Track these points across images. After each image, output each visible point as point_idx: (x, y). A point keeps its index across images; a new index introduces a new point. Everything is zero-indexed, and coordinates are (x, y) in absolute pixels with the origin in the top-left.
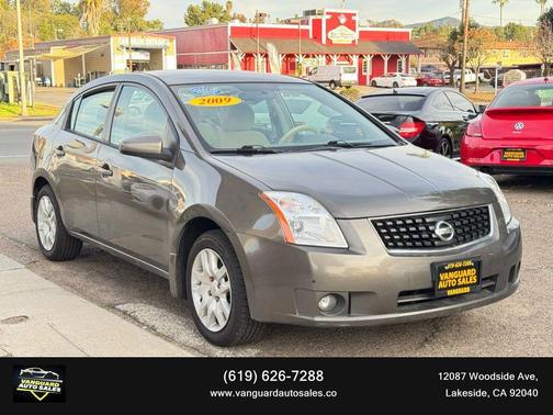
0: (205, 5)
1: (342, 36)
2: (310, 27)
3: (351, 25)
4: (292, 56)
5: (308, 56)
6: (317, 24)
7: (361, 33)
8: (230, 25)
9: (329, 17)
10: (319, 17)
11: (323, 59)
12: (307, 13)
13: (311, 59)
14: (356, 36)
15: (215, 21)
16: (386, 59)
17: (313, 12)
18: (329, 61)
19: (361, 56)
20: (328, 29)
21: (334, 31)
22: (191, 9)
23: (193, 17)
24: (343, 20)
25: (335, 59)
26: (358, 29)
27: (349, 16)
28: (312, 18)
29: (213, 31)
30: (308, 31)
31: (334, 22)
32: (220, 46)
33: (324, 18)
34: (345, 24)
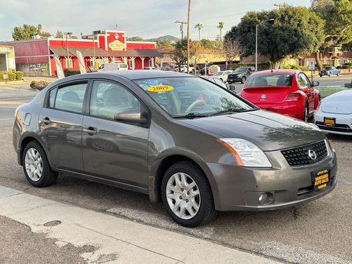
0: (25, 26)
1: (117, 46)
2: (98, 41)
3: (121, 39)
4: (88, 58)
5: (97, 58)
6: (102, 39)
7: (127, 44)
8: (49, 39)
9: (109, 35)
10: (103, 35)
11: (106, 60)
12: (95, 33)
13: (99, 60)
14: (125, 46)
15: (38, 37)
16: (143, 59)
17: (99, 32)
18: (110, 60)
19: (129, 58)
20: (109, 42)
21: (112, 43)
22: (16, 29)
23: (18, 35)
24: (117, 37)
25: (113, 59)
26: (126, 42)
27: (120, 35)
28: (98, 35)
29: (38, 43)
30: (97, 43)
31: (111, 38)
32: (43, 52)
33: (106, 36)
34: (119, 39)
